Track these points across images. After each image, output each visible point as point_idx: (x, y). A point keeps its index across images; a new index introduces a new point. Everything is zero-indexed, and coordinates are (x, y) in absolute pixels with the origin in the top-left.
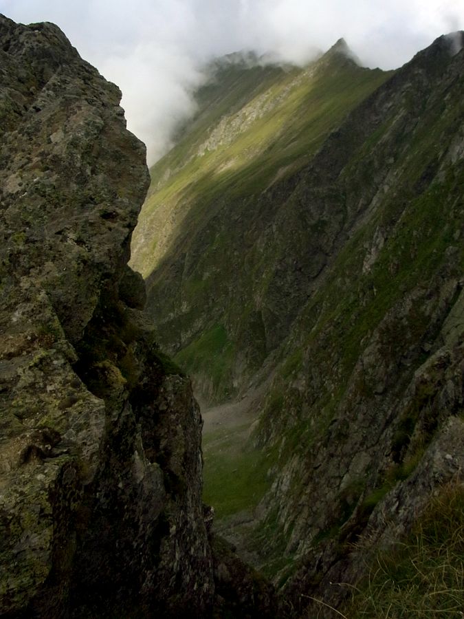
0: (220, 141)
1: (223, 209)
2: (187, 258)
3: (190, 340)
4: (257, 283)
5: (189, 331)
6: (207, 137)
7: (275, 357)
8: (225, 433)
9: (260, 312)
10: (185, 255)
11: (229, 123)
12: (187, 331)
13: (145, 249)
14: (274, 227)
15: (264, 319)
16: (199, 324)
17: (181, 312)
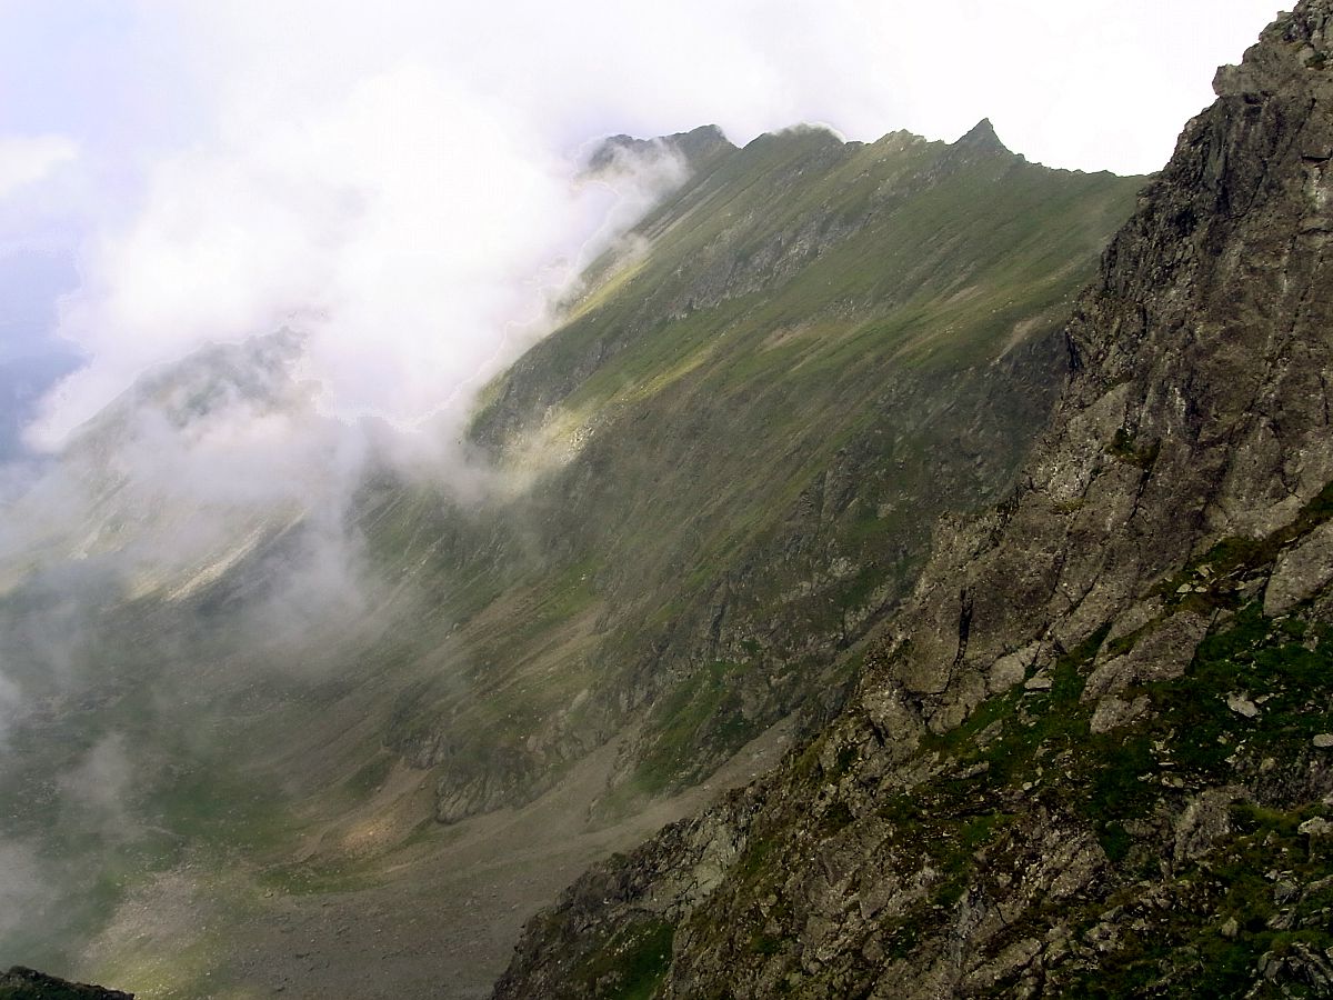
3: (864, 627)
5: (862, 609)
12: (857, 609)
16: (880, 596)
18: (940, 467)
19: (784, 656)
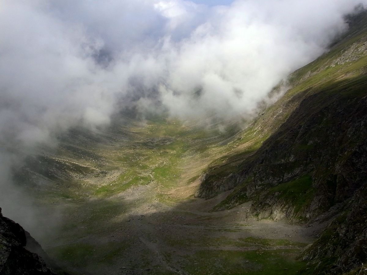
0: (347, 60)
1: (333, 103)
2: (302, 129)
3: (289, 179)
4: (340, 156)
5: (290, 174)
6: (340, 55)
7: (338, 208)
8: (291, 244)
9: (336, 176)
10: (301, 127)
11: (357, 48)
12: (289, 173)
13: (280, 117)
14: (362, 122)
15: (337, 181)
16: (297, 171)
17: (289, 160)
18: (332, 133)
19: (261, 180)
